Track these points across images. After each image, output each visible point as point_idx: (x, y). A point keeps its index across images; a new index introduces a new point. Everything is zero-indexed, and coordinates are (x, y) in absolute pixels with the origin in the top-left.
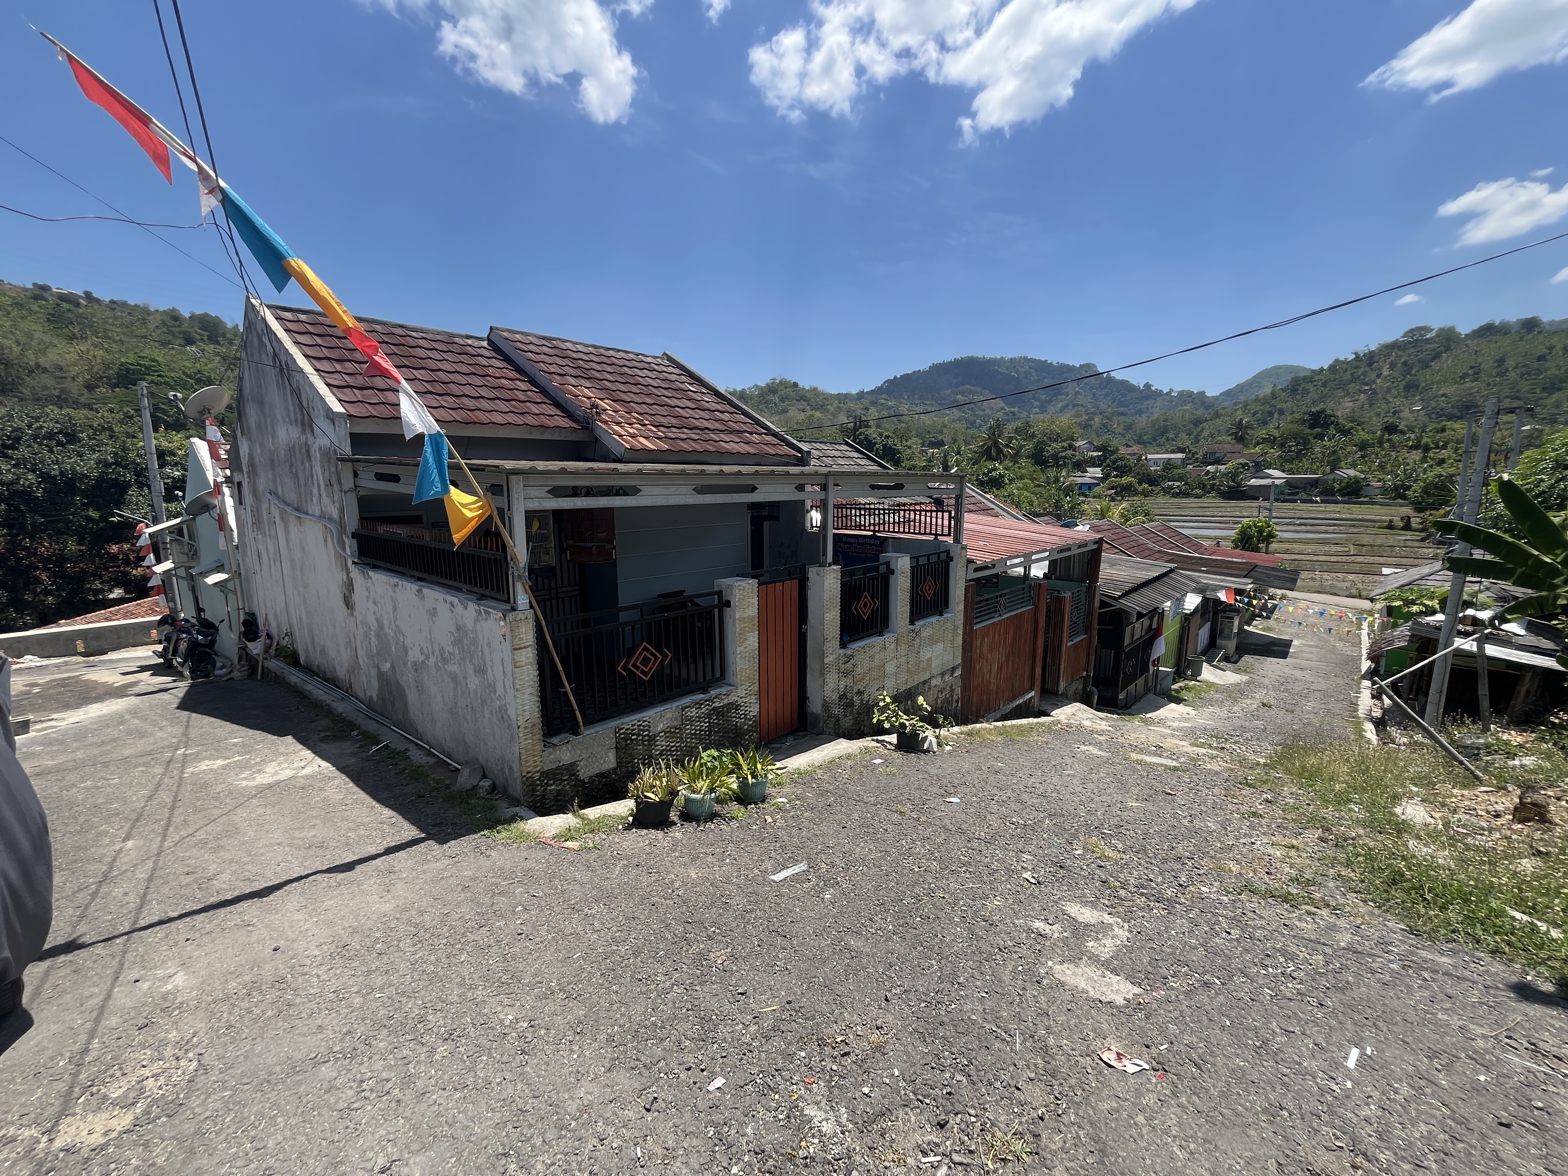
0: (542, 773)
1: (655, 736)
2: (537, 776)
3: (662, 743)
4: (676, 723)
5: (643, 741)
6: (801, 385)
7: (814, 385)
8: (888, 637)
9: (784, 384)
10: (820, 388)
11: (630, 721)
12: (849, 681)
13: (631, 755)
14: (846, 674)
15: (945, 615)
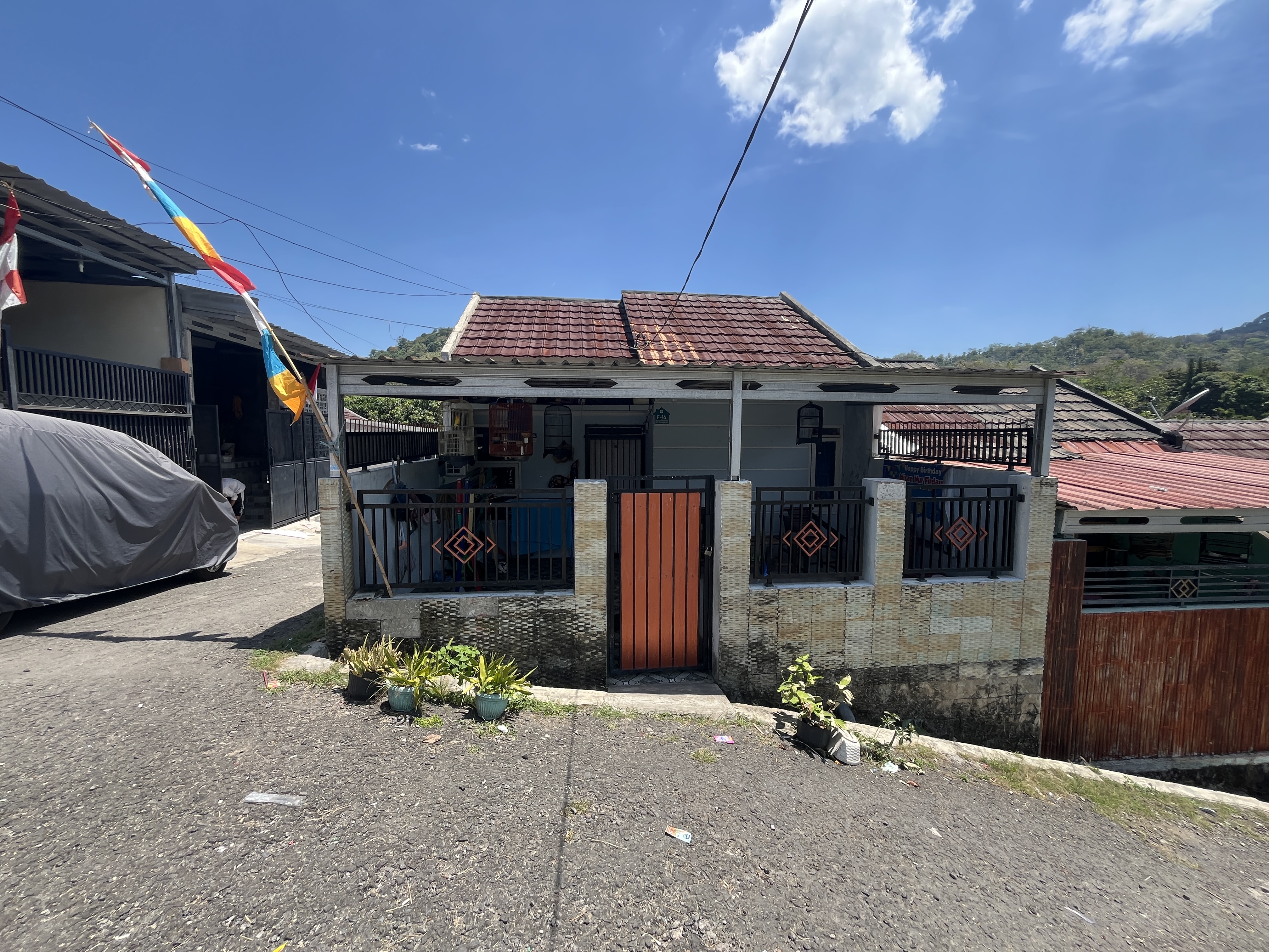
0: (345, 621)
1: (464, 620)
2: (339, 622)
3: (472, 629)
4: (490, 613)
5: (450, 621)
6: (1118, 331)
7: (1137, 330)
8: (854, 588)
9: (1094, 333)
10: (1147, 332)
11: (437, 599)
12: (769, 629)
13: (436, 630)
14: (762, 618)
15: (1001, 579)
